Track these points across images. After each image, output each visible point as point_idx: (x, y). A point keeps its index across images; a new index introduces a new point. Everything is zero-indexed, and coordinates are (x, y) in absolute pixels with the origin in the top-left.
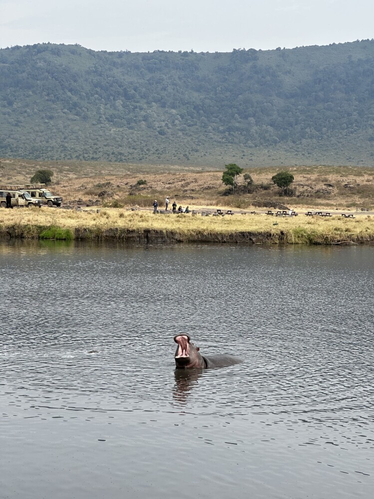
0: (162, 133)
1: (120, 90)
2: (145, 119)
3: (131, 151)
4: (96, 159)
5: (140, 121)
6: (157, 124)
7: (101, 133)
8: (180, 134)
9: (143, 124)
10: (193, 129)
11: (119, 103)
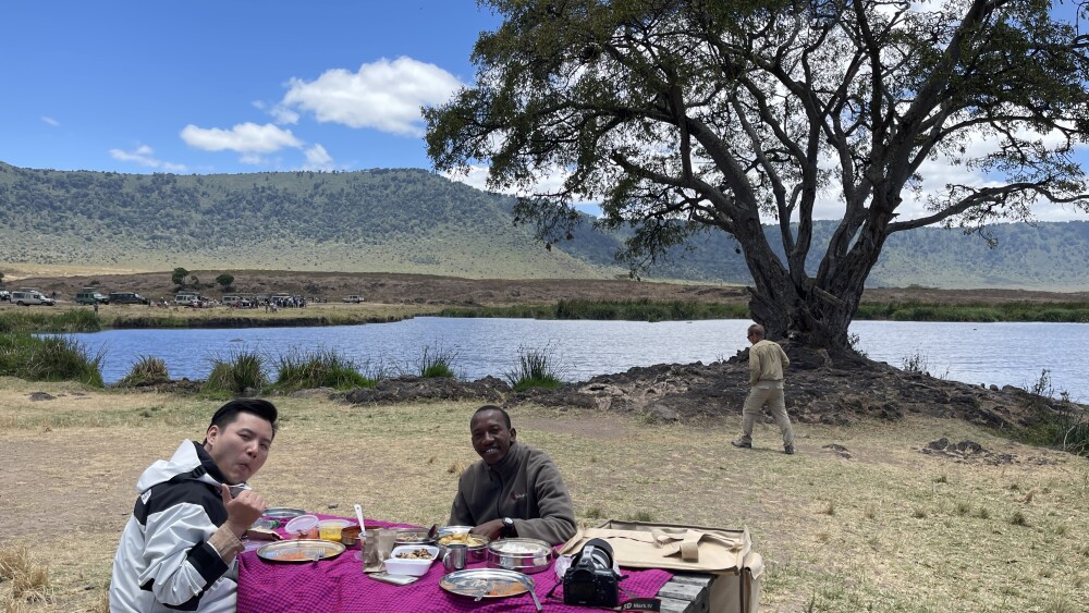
0: (89, 239)
1: (46, 202)
2: (73, 227)
3: (59, 254)
4: (25, 261)
5: (67, 229)
6: (83, 232)
7: (28, 238)
8: (107, 240)
9: (70, 232)
10: (119, 236)
11: (45, 213)
